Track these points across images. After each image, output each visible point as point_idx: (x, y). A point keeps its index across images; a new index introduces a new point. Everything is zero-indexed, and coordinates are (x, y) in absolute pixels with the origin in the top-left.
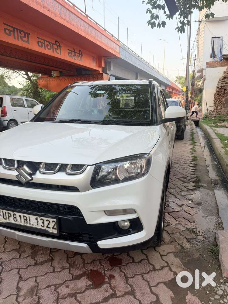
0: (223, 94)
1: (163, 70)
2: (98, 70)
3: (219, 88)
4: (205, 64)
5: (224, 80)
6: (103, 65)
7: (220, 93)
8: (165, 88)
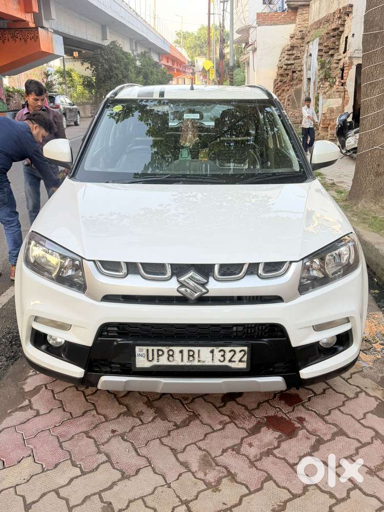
0: (291, 81)
1: (155, 18)
2: (24, 19)
3: (282, 67)
4: (256, 17)
5: (290, 52)
6: (36, 9)
7: (285, 79)
8: (172, 63)
